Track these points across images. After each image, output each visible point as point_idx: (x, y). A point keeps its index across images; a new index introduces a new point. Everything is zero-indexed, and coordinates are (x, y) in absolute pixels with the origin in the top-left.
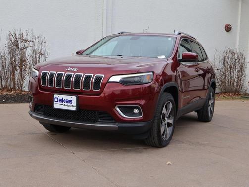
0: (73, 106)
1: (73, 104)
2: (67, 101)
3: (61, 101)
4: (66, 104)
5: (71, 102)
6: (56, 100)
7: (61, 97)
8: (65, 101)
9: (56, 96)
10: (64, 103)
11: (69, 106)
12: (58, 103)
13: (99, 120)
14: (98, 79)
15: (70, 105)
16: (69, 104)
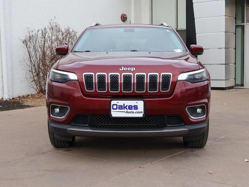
0: (138, 112)
1: (138, 110)
2: (130, 107)
3: (121, 107)
4: (129, 111)
5: (136, 107)
6: (115, 107)
7: (121, 103)
8: (127, 107)
9: (113, 102)
10: (125, 110)
11: (133, 112)
12: (118, 110)
13: (168, 125)
14: (166, 79)
15: (135, 111)
16: (133, 110)
